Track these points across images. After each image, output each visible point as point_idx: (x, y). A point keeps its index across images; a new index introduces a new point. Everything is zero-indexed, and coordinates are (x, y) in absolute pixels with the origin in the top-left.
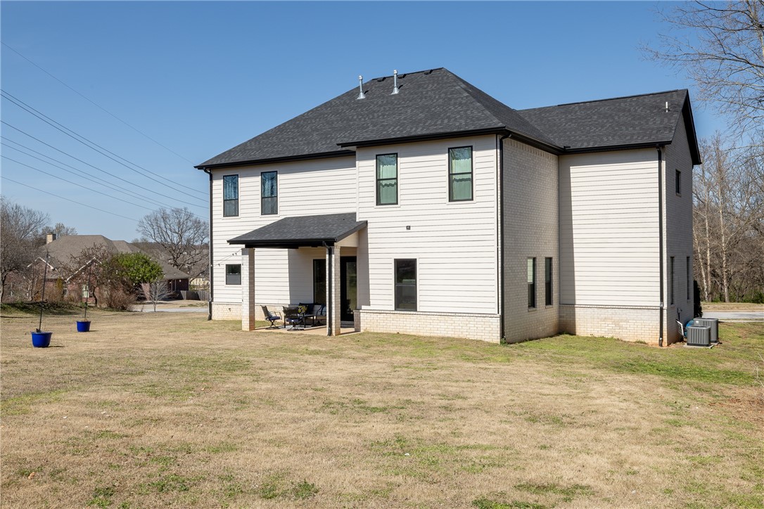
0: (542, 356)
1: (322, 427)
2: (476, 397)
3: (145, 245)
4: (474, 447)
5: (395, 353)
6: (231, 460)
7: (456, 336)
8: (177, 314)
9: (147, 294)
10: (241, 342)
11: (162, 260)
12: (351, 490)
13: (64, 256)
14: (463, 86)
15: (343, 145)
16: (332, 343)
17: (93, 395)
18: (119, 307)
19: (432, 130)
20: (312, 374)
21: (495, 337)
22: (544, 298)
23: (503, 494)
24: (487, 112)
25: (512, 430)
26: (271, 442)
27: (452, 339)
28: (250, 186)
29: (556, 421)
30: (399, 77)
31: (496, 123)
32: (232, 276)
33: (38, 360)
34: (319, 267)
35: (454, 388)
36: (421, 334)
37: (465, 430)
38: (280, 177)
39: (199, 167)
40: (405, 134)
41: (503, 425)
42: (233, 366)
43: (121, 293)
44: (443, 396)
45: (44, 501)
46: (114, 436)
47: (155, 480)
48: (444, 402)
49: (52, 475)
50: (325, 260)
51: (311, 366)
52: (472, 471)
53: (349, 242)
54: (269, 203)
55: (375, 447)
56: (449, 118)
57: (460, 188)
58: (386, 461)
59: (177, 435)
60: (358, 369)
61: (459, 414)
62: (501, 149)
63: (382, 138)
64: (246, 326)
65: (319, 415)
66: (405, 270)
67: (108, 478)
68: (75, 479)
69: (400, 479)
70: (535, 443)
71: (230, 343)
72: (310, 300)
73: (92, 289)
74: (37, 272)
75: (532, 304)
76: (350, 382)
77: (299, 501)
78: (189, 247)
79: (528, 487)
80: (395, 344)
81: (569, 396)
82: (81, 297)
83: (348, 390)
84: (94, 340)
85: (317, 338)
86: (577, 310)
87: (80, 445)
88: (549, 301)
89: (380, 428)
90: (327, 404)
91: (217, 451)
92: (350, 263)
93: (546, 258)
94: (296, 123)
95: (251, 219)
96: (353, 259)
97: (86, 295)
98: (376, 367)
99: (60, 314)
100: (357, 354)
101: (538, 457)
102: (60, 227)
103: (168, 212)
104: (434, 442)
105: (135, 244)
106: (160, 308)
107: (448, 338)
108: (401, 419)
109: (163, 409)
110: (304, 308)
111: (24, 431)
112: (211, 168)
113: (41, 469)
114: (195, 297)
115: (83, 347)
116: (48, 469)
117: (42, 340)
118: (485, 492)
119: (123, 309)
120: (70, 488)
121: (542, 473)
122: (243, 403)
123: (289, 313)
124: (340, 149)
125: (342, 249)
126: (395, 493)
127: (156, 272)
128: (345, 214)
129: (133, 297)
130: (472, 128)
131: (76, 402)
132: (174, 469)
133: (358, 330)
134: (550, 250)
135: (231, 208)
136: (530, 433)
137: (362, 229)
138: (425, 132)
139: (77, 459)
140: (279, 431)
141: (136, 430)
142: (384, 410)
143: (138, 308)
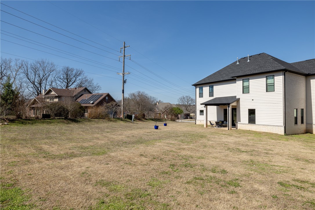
0: (300, 140)
1: (228, 155)
2: (276, 151)
3: (179, 105)
4: (277, 166)
5: (249, 136)
6: (203, 161)
7: (269, 132)
8: (187, 122)
9: (180, 117)
10: (204, 130)
11: (183, 109)
12: (237, 173)
13: (161, 107)
14: (271, 57)
15: (232, 77)
16: (229, 132)
17: (168, 141)
18: (173, 120)
19: (261, 71)
20: (224, 140)
21: (283, 133)
22: (300, 122)
23: (288, 181)
24: (280, 65)
25: (290, 162)
26: (213, 157)
27: (268, 133)
28: (206, 90)
29: (307, 161)
30: (249, 57)
31: (283, 67)
32: (201, 113)
33: (156, 132)
34: (225, 111)
35: (269, 147)
36: (257, 131)
37: (273, 160)
38: (214, 87)
39: (193, 85)
40: (252, 73)
41: (287, 160)
42: (202, 137)
43: (174, 117)
44: (265, 150)
45: (159, 166)
46: (174, 152)
47: (184, 164)
48: (266, 151)
49: (160, 160)
50: (227, 109)
51: (223, 138)
52: (277, 172)
53: (234, 104)
54: (211, 94)
55: (244, 162)
56: (266, 67)
57: (270, 88)
58: (247, 166)
59: (189, 153)
60: (237, 140)
61: (271, 155)
62: (285, 75)
63: (244, 74)
64: (205, 126)
65: (227, 151)
66: (252, 112)
67: (173, 162)
68: (166, 161)
69: (252, 172)
70: (299, 167)
71: (201, 130)
72: (223, 120)
73: (167, 116)
74: (155, 112)
75: (296, 123)
76: (235, 143)
77: (222, 174)
78: (190, 105)
79: (298, 180)
80: (249, 133)
81: (311, 153)
82: (164, 117)
83: (235, 145)
84: (168, 128)
85: (225, 130)
86: (313, 126)
87: (166, 153)
88: (302, 122)
89: (245, 157)
90: (229, 149)
91: (199, 158)
92: (234, 110)
93: (301, 109)
94: (219, 72)
95: (206, 98)
96: (236, 109)
97: (166, 117)
98: (243, 139)
99: (160, 121)
100: (237, 136)
101: (300, 172)
102: (160, 101)
103: (185, 97)
104: (263, 163)
105: (177, 105)
106: (183, 121)
107: (266, 132)
108: (252, 155)
109: (185, 146)
110: (221, 122)
111: (154, 148)
112: (196, 85)
113: (158, 158)
114: (191, 118)
115: (165, 130)
116: (159, 158)
117: (157, 127)
118: (282, 180)
119: (174, 121)
120: (165, 163)
121: (303, 177)
122: (205, 146)
123: (217, 123)
124: (231, 78)
125: (232, 106)
126: (251, 176)
127: (182, 112)
128: (233, 96)
129: (176, 118)
130: (274, 70)
131: (164, 143)
132: (189, 162)
133: (237, 129)
134: (303, 106)
135: (201, 95)
136: (297, 164)
137: (238, 100)
138: (258, 72)
139: (166, 156)
140: (215, 155)
141: (178, 151)
142: (246, 152)
143: (177, 121)
